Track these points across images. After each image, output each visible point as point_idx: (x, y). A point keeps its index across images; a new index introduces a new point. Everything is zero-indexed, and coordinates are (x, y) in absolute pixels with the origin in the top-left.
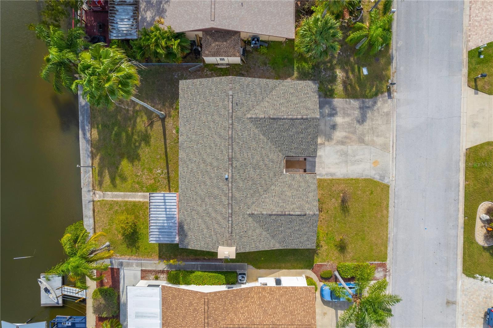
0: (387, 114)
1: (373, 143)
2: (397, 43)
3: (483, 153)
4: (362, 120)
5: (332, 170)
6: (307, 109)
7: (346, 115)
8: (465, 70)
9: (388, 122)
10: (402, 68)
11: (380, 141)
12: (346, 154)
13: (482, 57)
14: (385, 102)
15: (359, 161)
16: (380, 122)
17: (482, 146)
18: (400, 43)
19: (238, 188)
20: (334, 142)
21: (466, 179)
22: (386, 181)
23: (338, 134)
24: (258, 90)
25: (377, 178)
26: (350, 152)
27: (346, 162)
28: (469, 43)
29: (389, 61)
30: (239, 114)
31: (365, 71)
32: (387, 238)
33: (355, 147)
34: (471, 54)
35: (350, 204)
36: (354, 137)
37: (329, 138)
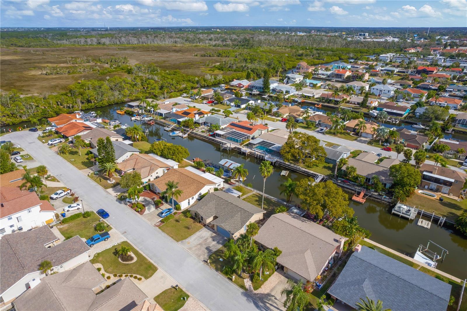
0: (199, 256)
1: (195, 246)
2: (220, 276)
3: (151, 271)
4: (207, 248)
5: (201, 232)
6: (227, 225)
7: (214, 245)
8: (184, 290)
9: (197, 255)
10: (209, 271)
11: (194, 249)
12: (201, 238)
13: (182, 299)
14: (204, 258)
15: (195, 240)
16: (199, 253)
17: (153, 274)
18: (219, 277)
19: (223, 201)
20: (209, 237)
21: (149, 262)
22: (180, 242)
23: (210, 240)
24: (245, 220)
25: (184, 241)
26: (201, 239)
27: (199, 237)
28: (192, 299)
29: (217, 270)
30: (242, 211)
31: (221, 259)
32: (164, 232)
33: (200, 242)
34: (188, 296)
35: (187, 230)
36: (203, 243)
37: (212, 237)
